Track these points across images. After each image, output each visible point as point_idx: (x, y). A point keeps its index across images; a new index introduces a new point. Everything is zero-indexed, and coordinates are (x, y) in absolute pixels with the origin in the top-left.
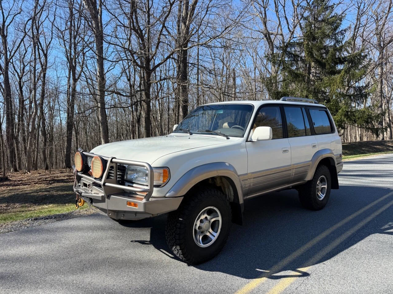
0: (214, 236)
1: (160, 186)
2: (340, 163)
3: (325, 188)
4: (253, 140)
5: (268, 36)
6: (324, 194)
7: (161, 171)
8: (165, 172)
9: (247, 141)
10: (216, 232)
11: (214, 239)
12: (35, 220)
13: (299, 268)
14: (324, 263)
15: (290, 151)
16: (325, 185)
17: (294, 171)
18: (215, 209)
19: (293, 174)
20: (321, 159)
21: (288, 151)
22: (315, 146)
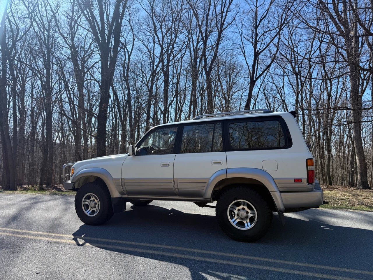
8: (72, 170)
19: (176, 187)
20: (225, 178)
21: (169, 165)
22: (220, 163)
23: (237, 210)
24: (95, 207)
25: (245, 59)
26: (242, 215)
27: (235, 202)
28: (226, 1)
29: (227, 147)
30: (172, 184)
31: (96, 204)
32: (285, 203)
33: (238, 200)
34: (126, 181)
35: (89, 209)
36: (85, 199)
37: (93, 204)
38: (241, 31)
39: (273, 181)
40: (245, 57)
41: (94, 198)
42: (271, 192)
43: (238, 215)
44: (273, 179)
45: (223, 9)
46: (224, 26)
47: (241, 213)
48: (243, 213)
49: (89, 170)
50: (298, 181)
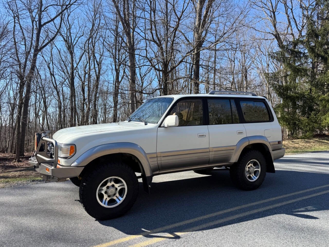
0: (120, 200)
1: (67, 158)
2: (280, 149)
3: (259, 171)
4: (165, 126)
5: (277, 36)
6: (257, 177)
7: (69, 147)
8: (72, 148)
9: (160, 126)
10: (122, 197)
11: (119, 203)
12: (32, 181)
13: (177, 232)
14: (203, 231)
15: (207, 136)
16: (259, 168)
17: (213, 153)
18: (120, 178)
20: (248, 144)
21: (205, 136)
22: (242, 133)
23: (247, 168)
30: (208, 154)
34: (163, 155)
35: (105, 199)
36: (100, 187)
42: (270, 152)
43: (248, 171)
44: (269, 143)
47: (251, 169)
50: (279, 142)
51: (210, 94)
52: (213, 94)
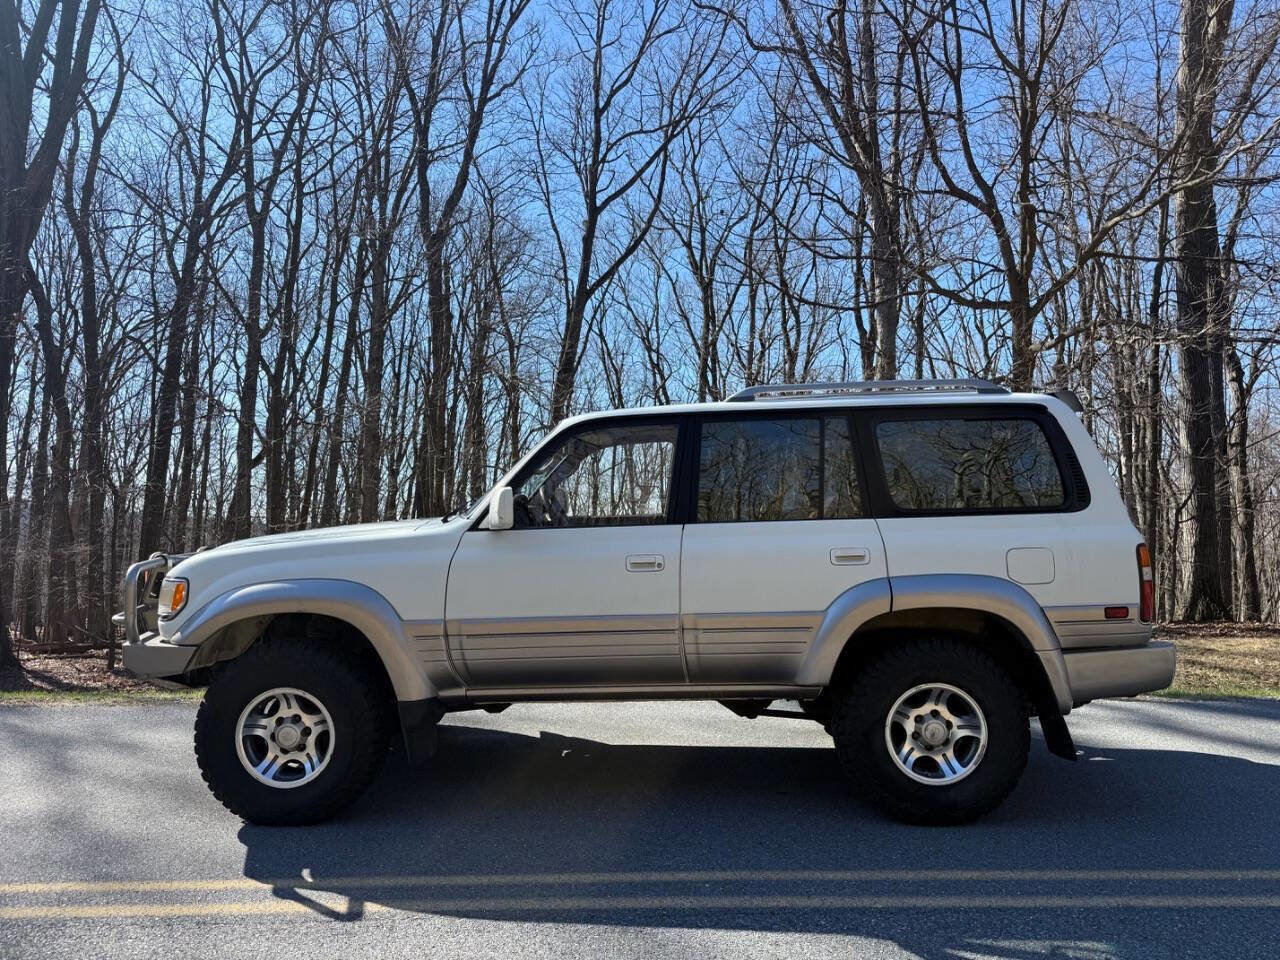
1: (167, 617)
4: (490, 528)
6: (966, 765)
7: (174, 586)
8: (178, 590)
9: (475, 527)
10: (321, 761)
11: (308, 776)
15: (671, 567)
16: (977, 728)
19: (690, 649)
20: (888, 610)
21: (659, 565)
22: (861, 558)
23: (912, 718)
24: (301, 748)
25: (547, 211)
26: (933, 735)
27: (912, 691)
28: (503, 4)
29: (876, 504)
30: (674, 638)
31: (307, 732)
32: (1076, 684)
33: (924, 687)
34: (467, 629)
35: (270, 756)
36: (250, 715)
37: (292, 734)
38: (536, 117)
39: (1041, 615)
40: (549, 206)
41: (296, 710)
42: (1039, 653)
43: (916, 736)
44: (1042, 610)
45: (492, 28)
46: (493, 89)
47: (930, 727)
48: (934, 728)
49: (284, 589)
50: (1115, 613)
51: (733, 400)
52: (751, 399)
